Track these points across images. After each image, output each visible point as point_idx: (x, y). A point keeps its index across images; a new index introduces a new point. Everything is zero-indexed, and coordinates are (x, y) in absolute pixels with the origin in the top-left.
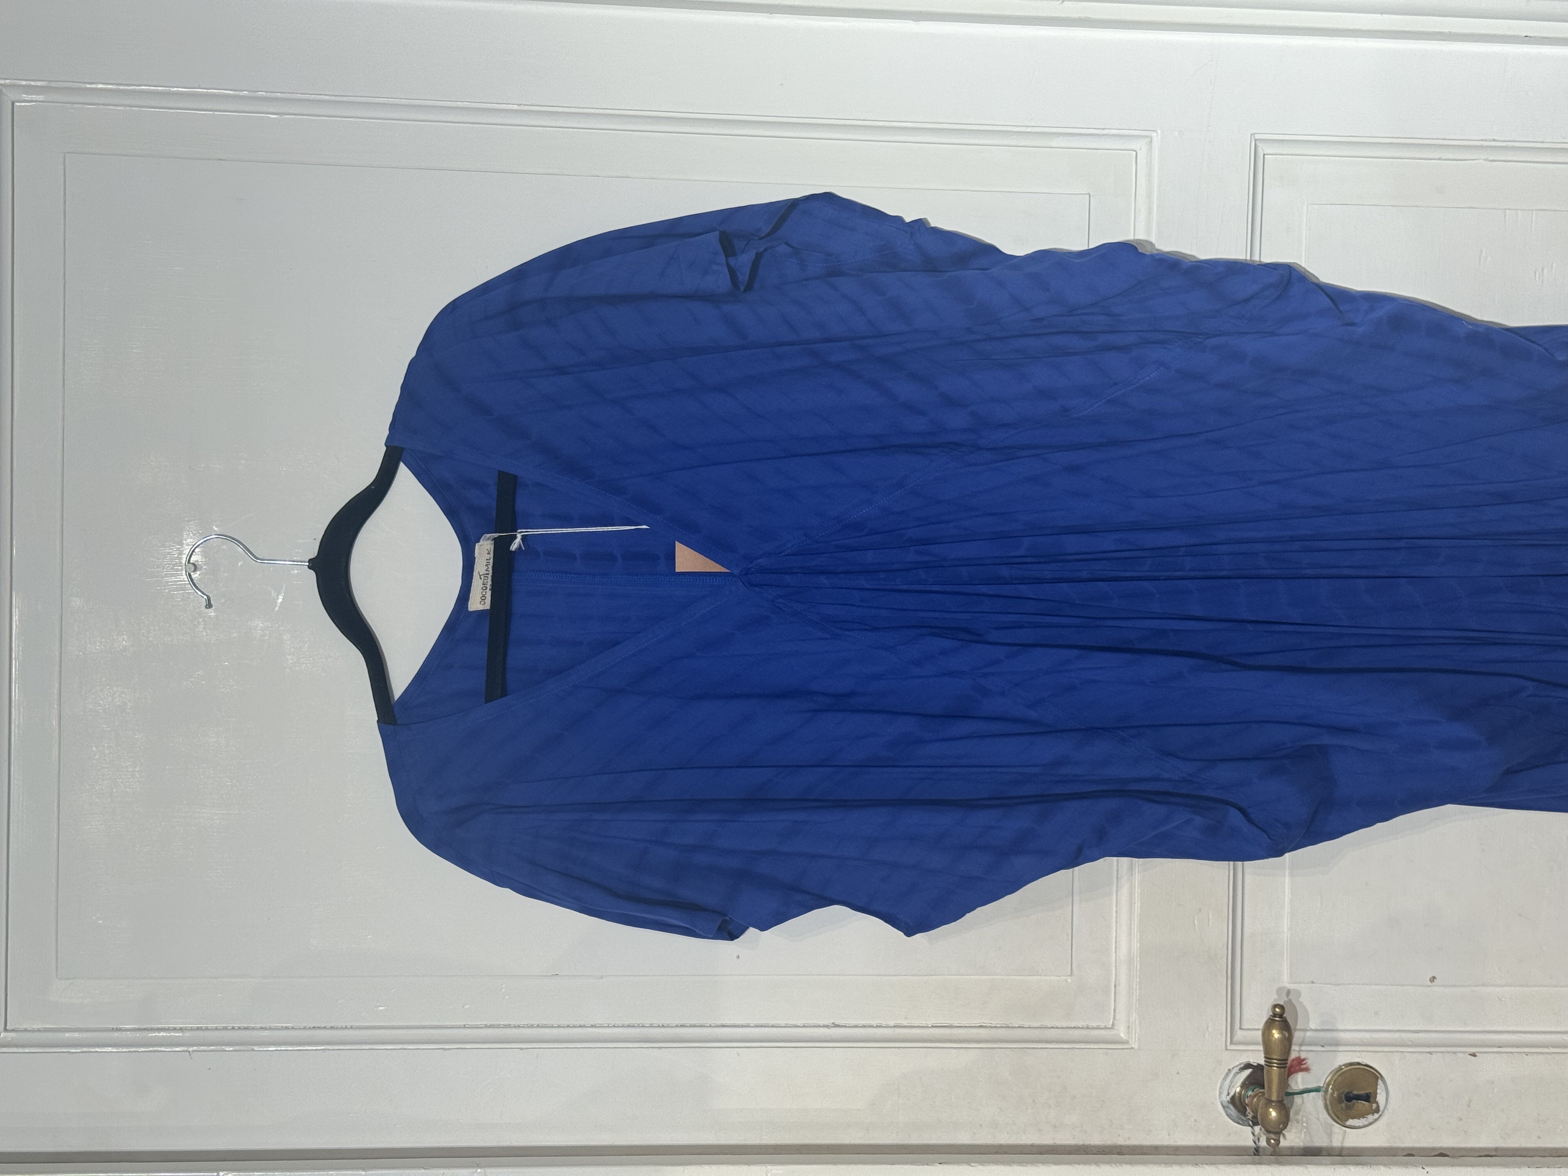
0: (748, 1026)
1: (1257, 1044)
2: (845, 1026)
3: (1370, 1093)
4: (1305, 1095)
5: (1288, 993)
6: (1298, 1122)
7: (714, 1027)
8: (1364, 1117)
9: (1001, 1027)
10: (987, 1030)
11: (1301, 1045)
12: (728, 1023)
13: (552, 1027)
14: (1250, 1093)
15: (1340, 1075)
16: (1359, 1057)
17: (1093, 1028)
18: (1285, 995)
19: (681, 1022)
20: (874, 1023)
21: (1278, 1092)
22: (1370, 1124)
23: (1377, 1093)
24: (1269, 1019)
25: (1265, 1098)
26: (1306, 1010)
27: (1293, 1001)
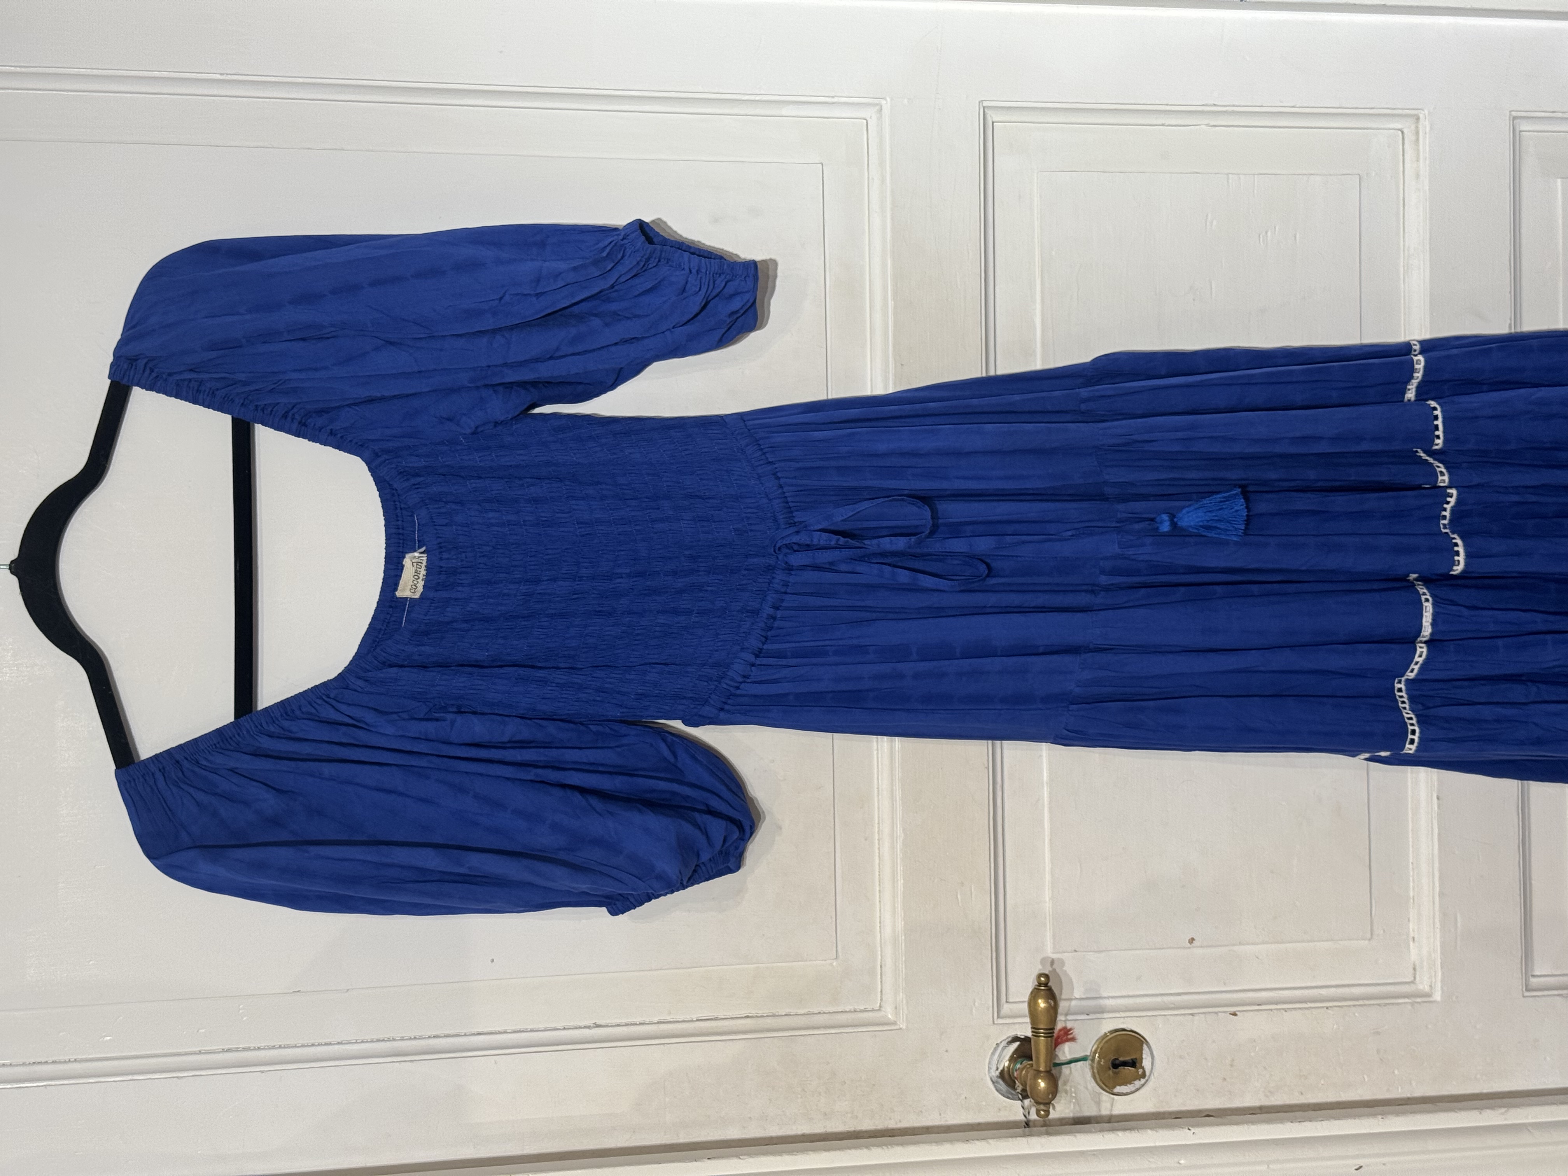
0: (505, 1032)
1: (1024, 1016)
2: (607, 1026)
3: (1136, 1059)
4: (1073, 1065)
5: (1052, 962)
6: (1066, 1092)
7: (469, 1035)
8: (1130, 1084)
9: (767, 1016)
10: (754, 1019)
11: (1066, 1015)
12: (486, 1030)
13: (296, 1046)
14: (1018, 1066)
15: (1106, 1042)
16: (1123, 1023)
17: (861, 1011)
18: (1049, 964)
19: (434, 1033)
20: (638, 1020)
21: (1046, 1062)
22: (1137, 1090)
23: (1142, 1058)
24: (1035, 988)
25: (1035, 1070)
26: (1071, 980)
27: (1058, 970)
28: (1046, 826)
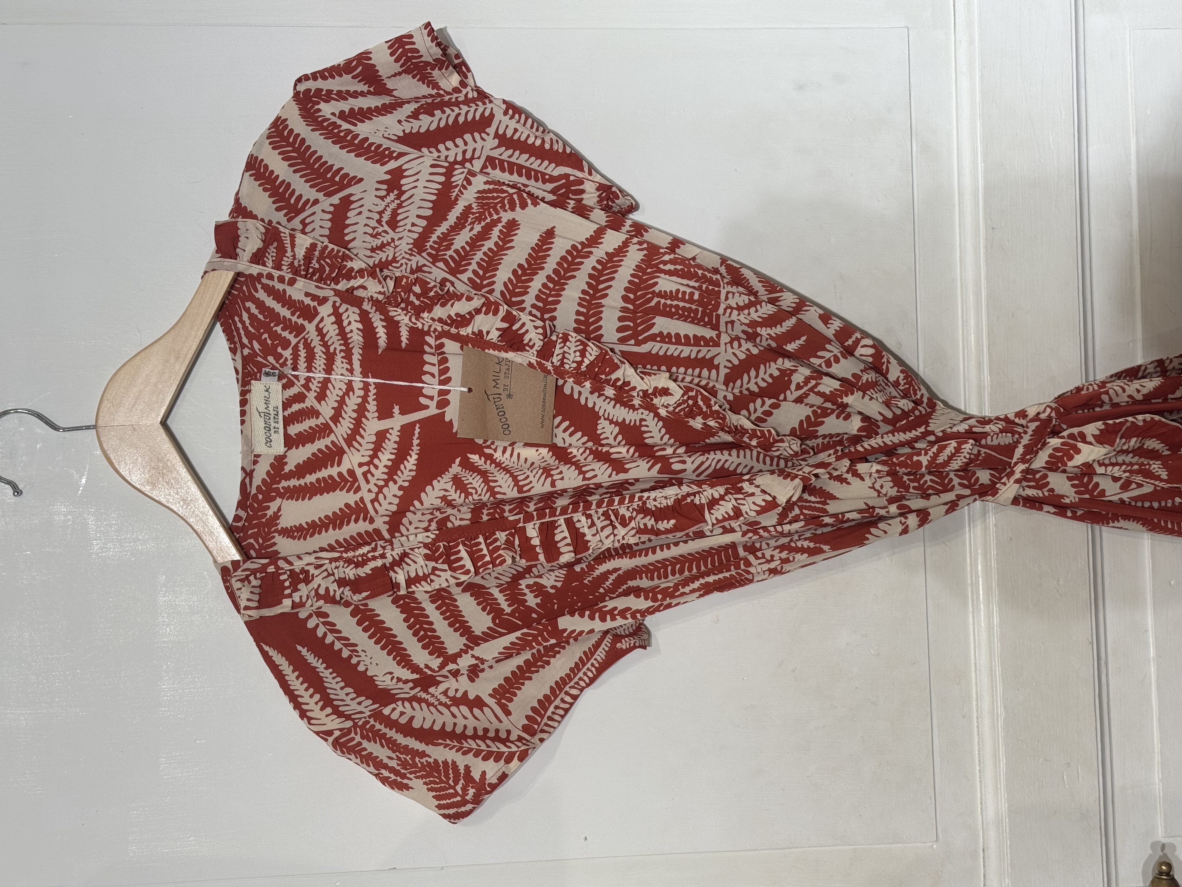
5: (1163, 847)
18: (1160, 850)
24: (1155, 877)
27: (1178, 857)
28: (1154, 705)
